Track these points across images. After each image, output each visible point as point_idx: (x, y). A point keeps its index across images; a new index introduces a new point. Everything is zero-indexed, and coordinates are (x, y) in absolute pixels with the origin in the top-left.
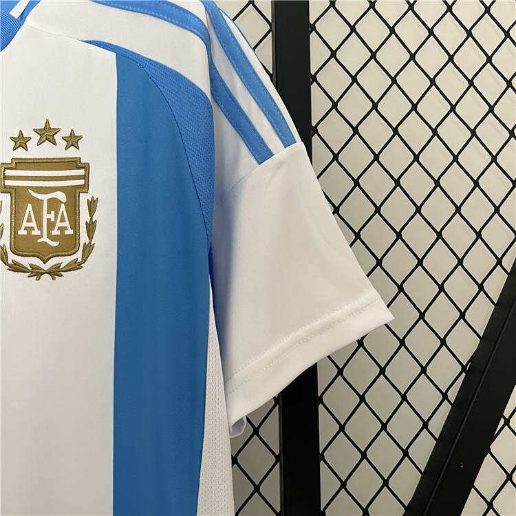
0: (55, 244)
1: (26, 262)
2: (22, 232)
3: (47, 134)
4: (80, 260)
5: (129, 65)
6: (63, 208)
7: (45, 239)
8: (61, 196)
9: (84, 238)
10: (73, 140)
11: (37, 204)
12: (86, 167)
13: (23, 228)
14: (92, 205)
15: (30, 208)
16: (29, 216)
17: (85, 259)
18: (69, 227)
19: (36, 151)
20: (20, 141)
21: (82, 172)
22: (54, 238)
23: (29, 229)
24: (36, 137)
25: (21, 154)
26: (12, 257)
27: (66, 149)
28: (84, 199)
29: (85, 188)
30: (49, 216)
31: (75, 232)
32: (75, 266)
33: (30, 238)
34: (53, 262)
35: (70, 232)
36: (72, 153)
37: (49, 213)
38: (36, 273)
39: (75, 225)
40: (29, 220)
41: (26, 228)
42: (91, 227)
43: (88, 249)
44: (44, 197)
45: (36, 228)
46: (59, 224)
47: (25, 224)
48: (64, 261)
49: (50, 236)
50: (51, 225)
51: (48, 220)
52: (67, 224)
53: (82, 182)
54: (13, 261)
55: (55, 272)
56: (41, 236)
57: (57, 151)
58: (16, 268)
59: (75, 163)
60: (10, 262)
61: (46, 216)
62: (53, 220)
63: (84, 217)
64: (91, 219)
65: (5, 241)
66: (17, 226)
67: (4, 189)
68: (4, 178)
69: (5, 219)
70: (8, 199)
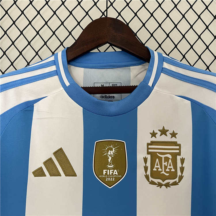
0: (167, 175)
1: (156, 181)
2: (155, 169)
4: (177, 181)
6: (170, 161)
7: (163, 172)
9: (179, 173)
10: (174, 135)
11: (160, 159)
12: (179, 145)
13: (155, 168)
14: (182, 161)
15: (157, 160)
16: (157, 163)
17: (180, 181)
18: (173, 168)
20: (154, 134)
21: (178, 147)
22: (167, 172)
23: (157, 168)
24: (159, 133)
25: (154, 139)
26: (151, 178)
27: (171, 138)
28: (179, 158)
29: (179, 154)
30: (165, 164)
31: (175, 170)
33: (158, 172)
34: (166, 182)
35: (173, 170)
36: (173, 139)
37: (165, 162)
38: (160, 185)
40: (157, 165)
41: (156, 168)
42: (182, 169)
43: (181, 178)
44: (163, 156)
45: (160, 168)
46: (169, 167)
47: (156, 166)
48: (171, 181)
49: (165, 171)
50: (166, 167)
51: (165, 165)
52: (172, 167)
53: (178, 151)
54: (151, 180)
55: (167, 185)
56: (162, 171)
57: (167, 138)
59: (175, 144)
60: (150, 181)
61: (163, 164)
62: (166, 165)
63: (179, 165)
64: (182, 166)
65: (149, 173)
66: (152, 166)
67: (148, 153)
68: (148, 149)
69: (149, 164)
70: (149, 157)
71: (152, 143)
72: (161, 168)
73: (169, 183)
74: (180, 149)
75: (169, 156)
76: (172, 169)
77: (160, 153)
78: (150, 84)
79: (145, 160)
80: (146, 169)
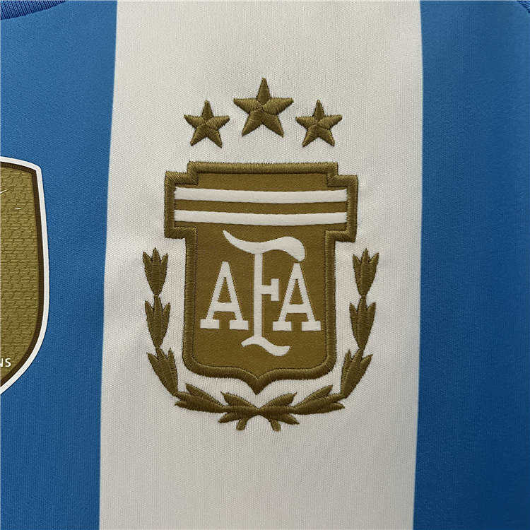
0: (280, 351)
1: (216, 388)
2: (209, 323)
4: (337, 390)
6: (297, 273)
7: (258, 339)
9: (346, 342)
10: (320, 126)
12: (350, 185)
13: (210, 314)
14: (366, 270)
15: (225, 270)
16: (225, 287)
18: (310, 316)
20: (207, 126)
21: (340, 195)
22: (278, 338)
23: (225, 317)
24: (239, 118)
25: (206, 153)
27: (306, 143)
28: (344, 255)
29: (348, 233)
30: (266, 290)
31: (324, 326)
33: (227, 338)
35: (312, 325)
36: (318, 153)
37: (267, 282)
38: (238, 412)
40: (225, 298)
41: (218, 315)
42: (363, 319)
43: (356, 369)
44: (257, 249)
45: (238, 315)
46: (288, 308)
47: (216, 305)
48: (302, 390)
49: (268, 333)
51: (266, 297)
52: (306, 307)
53: (340, 217)
54: (189, 387)
56: (250, 333)
58: (195, 401)
60: (182, 388)
61: (259, 289)
62: (275, 298)
63: (346, 294)
64: (363, 299)
65: (174, 341)
71: (200, 175)
72: (247, 312)
73: (291, 398)
74: (350, 206)
75: (293, 246)
76: (304, 317)
77: (239, 230)
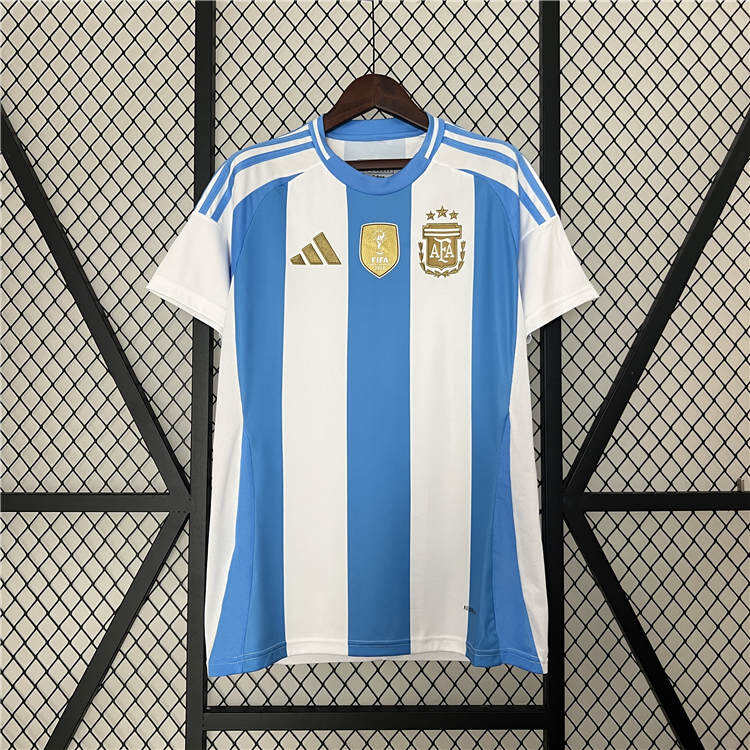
0: (446, 262)
3: (442, 212)
4: (457, 269)
5: (481, 181)
6: (449, 246)
8: (449, 241)
10: (454, 215)
11: (438, 244)
12: (460, 227)
15: (435, 246)
17: (460, 268)
18: (452, 254)
19: (437, 220)
20: (431, 216)
22: (445, 259)
23: (435, 255)
26: (427, 267)
27: (451, 219)
29: (460, 237)
30: (443, 249)
31: (455, 256)
32: (455, 271)
33: (435, 259)
34: (444, 270)
35: (452, 256)
39: (455, 253)
40: (435, 251)
44: (441, 241)
46: (448, 253)
47: (433, 253)
49: (443, 258)
50: (444, 253)
51: (443, 251)
53: (458, 234)
54: (427, 269)
55: (446, 274)
56: (440, 258)
57: (447, 220)
58: (429, 272)
59: (454, 225)
64: (463, 250)
66: (429, 254)
67: (424, 237)
68: (424, 232)
69: (424, 251)
70: (425, 242)
72: (439, 254)
73: (448, 271)
74: (460, 232)
77: (438, 237)
78: (427, 156)
79: (421, 245)
80: (421, 255)
